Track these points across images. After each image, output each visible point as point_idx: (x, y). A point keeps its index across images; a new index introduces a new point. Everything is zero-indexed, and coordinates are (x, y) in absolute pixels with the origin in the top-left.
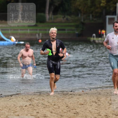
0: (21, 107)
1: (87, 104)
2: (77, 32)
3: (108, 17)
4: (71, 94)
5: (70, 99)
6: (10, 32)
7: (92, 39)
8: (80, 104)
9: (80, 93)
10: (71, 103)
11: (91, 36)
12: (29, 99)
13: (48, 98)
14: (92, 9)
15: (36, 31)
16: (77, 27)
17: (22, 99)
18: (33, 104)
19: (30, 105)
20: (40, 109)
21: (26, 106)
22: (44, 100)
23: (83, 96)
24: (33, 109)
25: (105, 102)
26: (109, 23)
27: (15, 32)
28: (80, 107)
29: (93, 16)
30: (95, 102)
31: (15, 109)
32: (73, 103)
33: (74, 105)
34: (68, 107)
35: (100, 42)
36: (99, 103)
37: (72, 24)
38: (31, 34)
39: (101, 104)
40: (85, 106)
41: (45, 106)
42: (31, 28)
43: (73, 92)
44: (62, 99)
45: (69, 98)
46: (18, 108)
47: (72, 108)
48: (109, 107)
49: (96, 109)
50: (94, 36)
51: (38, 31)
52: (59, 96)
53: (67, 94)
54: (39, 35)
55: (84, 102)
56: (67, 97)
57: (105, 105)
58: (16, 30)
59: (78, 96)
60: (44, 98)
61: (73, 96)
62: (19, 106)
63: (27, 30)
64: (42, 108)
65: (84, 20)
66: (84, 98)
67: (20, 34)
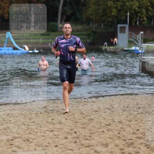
0: (36, 115)
1: (101, 111)
2: (89, 41)
3: (119, 26)
4: (85, 102)
5: (84, 107)
6: (22, 41)
7: (104, 48)
8: (94, 111)
9: (93, 101)
10: (85, 110)
11: (103, 45)
12: (44, 106)
13: (62, 105)
14: (104, 18)
15: (48, 40)
16: (89, 35)
17: (37, 106)
18: (48, 111)
19: (45, 112)
20: (55, 116)
21: (41, 113)
22: (58, 107)
23: (96, 103)
24: (48, 116)
25: (118, 109)
26: (121, 32)
27: (28, 41)
28: (94, 113)
29: (104, 25)
30: (109, 108)
31: (30, 116)
32: (87, 110)
33: (88, 112)
34: (82, 113)
35: (112, 50)
36: (113, 110)
37: (84, 33)
38: (44, 43)
39: (115, 111)
40: (99, 112)
41: (60, 113)
42: (44, 37)
43: (86, 99)
44: (76, 106)
45: (83, 105)
46: (33, 115)
47: (86, 115)
48: (122, 113)
49: (110, 115)
50: (106, 45)
51: (50, 40)
52: (73, 103)
53: (81, 102)
54: (51, 44)
55: (98, 109)
56: (81, 104)
57: (118, 111)
58: (29, 39)
59: (92, 104)
60: (58, 106)
61: (87, 103)
62: (34, 113)
63: (40, 39)
64: (57, 115)
65: (96, 29)
66: (98, 105)
67: (33, 43)
